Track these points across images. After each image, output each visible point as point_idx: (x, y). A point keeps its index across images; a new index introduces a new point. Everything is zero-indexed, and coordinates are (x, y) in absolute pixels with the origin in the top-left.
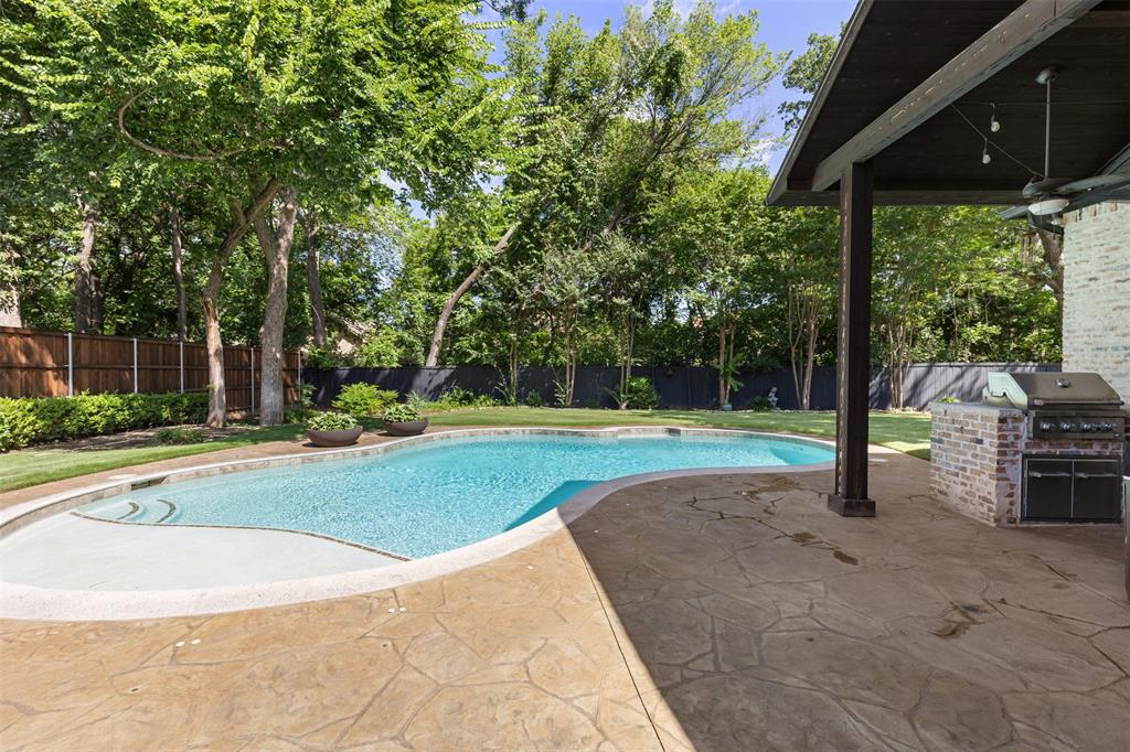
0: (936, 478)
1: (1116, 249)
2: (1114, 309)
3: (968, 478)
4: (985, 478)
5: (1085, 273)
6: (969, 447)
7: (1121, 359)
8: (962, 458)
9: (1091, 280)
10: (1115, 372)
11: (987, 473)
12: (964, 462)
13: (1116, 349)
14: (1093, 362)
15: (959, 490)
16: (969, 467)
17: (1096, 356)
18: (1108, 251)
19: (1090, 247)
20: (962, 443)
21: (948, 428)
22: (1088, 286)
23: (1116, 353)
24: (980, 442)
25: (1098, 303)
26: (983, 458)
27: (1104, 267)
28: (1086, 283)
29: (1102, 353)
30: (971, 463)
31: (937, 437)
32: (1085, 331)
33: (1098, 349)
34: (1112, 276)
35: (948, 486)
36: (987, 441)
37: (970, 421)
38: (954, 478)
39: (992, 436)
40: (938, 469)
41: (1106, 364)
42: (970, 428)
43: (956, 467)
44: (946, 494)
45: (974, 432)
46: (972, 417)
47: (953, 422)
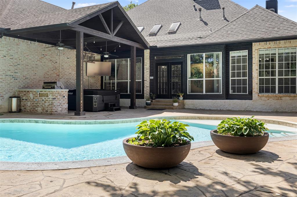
0: (54, 108)
1: (10, 50)
2: (10, 65)
3: (62, 106)
4: (66, 104)
5: (3, 54)
6: (62, 98)
7: (11, 78)
8: (60, 101)
9: (4, 56)
10: (10, 82)
11: (66, 103)
12: (61, 102)
13: (10, 76)
14: (5, 79)
15: (60, 109)
16: (62, 103)
17: (6, 77)
18: (8, 50)
19: (4, 47)
20: (60, 98)
21: (57, 95)
22: (3, 58)
23: (10, 77)
24: (64, 97)
25: (6, 63)
26: (65, 100)
27: (7, 54)
28: (3, 57)
29: (7, 77)
30: (62, 102)
31: (54, 98)
32: (3, 70)
33: (6, 75)
34: (9, 57)
35: (57, 109)
36: (66, 96)
37: (62, 93)
38: (59, 107)
39: (66, 95)
40: (55, 106)
41: (8, 80)
42: (62, 94)
43: (59, 104)
44: (57, 111)
45: (63, 95)
46: (62, 92)
47: (58, 93)
